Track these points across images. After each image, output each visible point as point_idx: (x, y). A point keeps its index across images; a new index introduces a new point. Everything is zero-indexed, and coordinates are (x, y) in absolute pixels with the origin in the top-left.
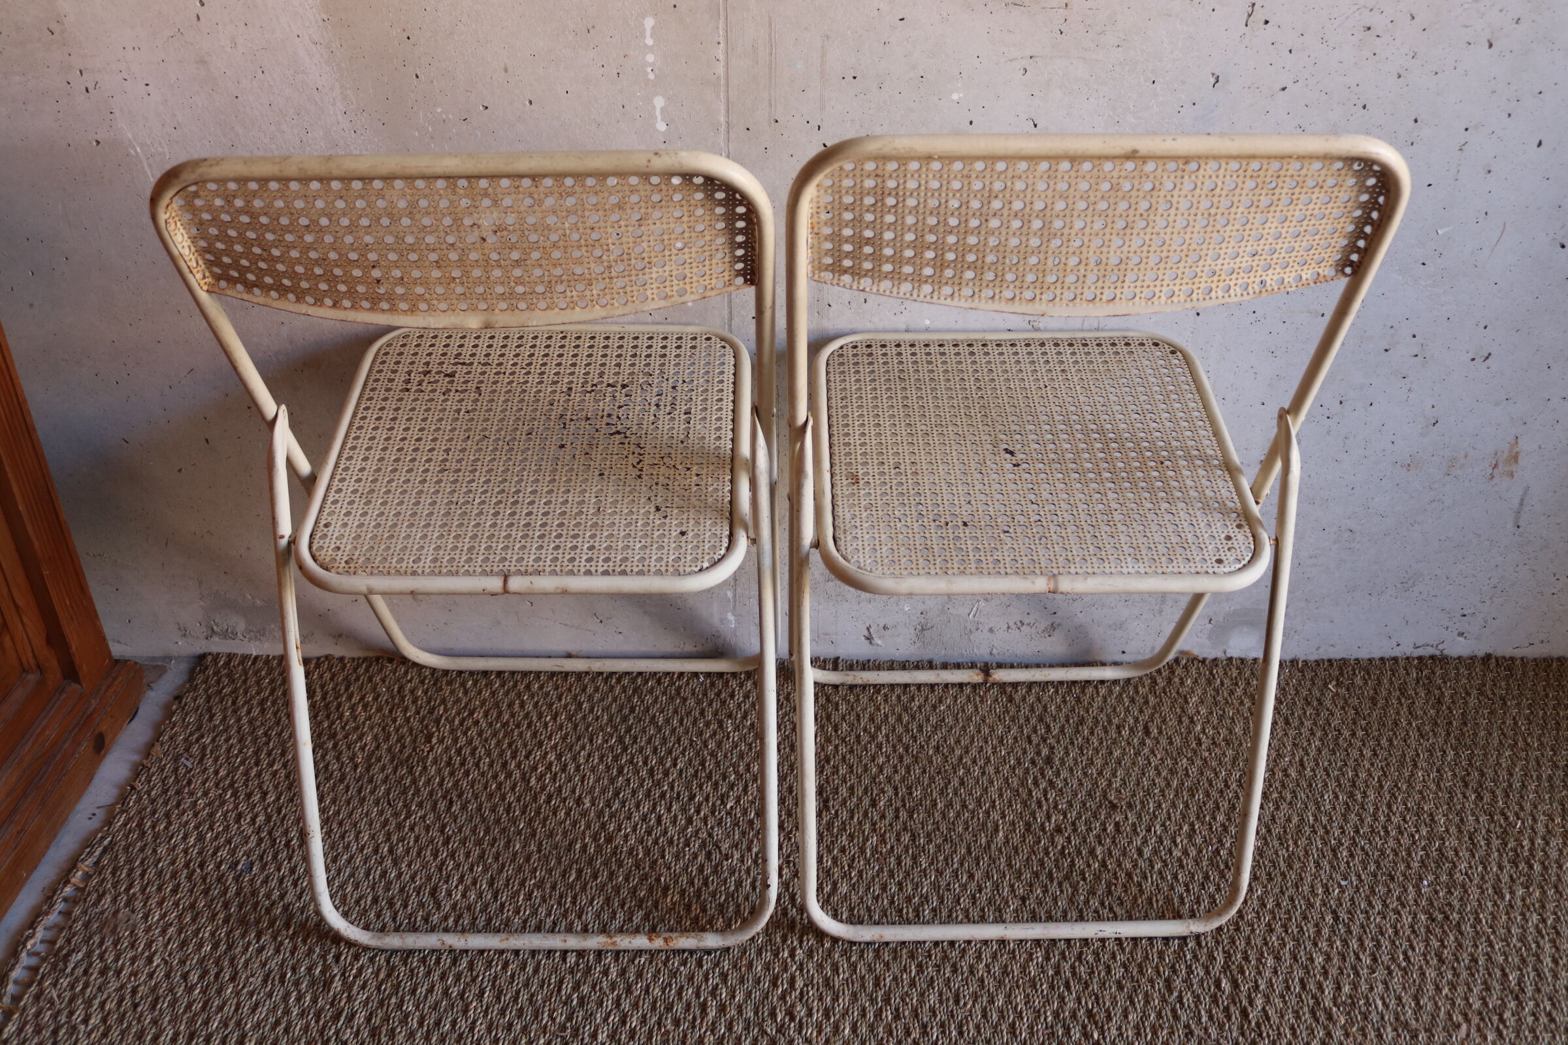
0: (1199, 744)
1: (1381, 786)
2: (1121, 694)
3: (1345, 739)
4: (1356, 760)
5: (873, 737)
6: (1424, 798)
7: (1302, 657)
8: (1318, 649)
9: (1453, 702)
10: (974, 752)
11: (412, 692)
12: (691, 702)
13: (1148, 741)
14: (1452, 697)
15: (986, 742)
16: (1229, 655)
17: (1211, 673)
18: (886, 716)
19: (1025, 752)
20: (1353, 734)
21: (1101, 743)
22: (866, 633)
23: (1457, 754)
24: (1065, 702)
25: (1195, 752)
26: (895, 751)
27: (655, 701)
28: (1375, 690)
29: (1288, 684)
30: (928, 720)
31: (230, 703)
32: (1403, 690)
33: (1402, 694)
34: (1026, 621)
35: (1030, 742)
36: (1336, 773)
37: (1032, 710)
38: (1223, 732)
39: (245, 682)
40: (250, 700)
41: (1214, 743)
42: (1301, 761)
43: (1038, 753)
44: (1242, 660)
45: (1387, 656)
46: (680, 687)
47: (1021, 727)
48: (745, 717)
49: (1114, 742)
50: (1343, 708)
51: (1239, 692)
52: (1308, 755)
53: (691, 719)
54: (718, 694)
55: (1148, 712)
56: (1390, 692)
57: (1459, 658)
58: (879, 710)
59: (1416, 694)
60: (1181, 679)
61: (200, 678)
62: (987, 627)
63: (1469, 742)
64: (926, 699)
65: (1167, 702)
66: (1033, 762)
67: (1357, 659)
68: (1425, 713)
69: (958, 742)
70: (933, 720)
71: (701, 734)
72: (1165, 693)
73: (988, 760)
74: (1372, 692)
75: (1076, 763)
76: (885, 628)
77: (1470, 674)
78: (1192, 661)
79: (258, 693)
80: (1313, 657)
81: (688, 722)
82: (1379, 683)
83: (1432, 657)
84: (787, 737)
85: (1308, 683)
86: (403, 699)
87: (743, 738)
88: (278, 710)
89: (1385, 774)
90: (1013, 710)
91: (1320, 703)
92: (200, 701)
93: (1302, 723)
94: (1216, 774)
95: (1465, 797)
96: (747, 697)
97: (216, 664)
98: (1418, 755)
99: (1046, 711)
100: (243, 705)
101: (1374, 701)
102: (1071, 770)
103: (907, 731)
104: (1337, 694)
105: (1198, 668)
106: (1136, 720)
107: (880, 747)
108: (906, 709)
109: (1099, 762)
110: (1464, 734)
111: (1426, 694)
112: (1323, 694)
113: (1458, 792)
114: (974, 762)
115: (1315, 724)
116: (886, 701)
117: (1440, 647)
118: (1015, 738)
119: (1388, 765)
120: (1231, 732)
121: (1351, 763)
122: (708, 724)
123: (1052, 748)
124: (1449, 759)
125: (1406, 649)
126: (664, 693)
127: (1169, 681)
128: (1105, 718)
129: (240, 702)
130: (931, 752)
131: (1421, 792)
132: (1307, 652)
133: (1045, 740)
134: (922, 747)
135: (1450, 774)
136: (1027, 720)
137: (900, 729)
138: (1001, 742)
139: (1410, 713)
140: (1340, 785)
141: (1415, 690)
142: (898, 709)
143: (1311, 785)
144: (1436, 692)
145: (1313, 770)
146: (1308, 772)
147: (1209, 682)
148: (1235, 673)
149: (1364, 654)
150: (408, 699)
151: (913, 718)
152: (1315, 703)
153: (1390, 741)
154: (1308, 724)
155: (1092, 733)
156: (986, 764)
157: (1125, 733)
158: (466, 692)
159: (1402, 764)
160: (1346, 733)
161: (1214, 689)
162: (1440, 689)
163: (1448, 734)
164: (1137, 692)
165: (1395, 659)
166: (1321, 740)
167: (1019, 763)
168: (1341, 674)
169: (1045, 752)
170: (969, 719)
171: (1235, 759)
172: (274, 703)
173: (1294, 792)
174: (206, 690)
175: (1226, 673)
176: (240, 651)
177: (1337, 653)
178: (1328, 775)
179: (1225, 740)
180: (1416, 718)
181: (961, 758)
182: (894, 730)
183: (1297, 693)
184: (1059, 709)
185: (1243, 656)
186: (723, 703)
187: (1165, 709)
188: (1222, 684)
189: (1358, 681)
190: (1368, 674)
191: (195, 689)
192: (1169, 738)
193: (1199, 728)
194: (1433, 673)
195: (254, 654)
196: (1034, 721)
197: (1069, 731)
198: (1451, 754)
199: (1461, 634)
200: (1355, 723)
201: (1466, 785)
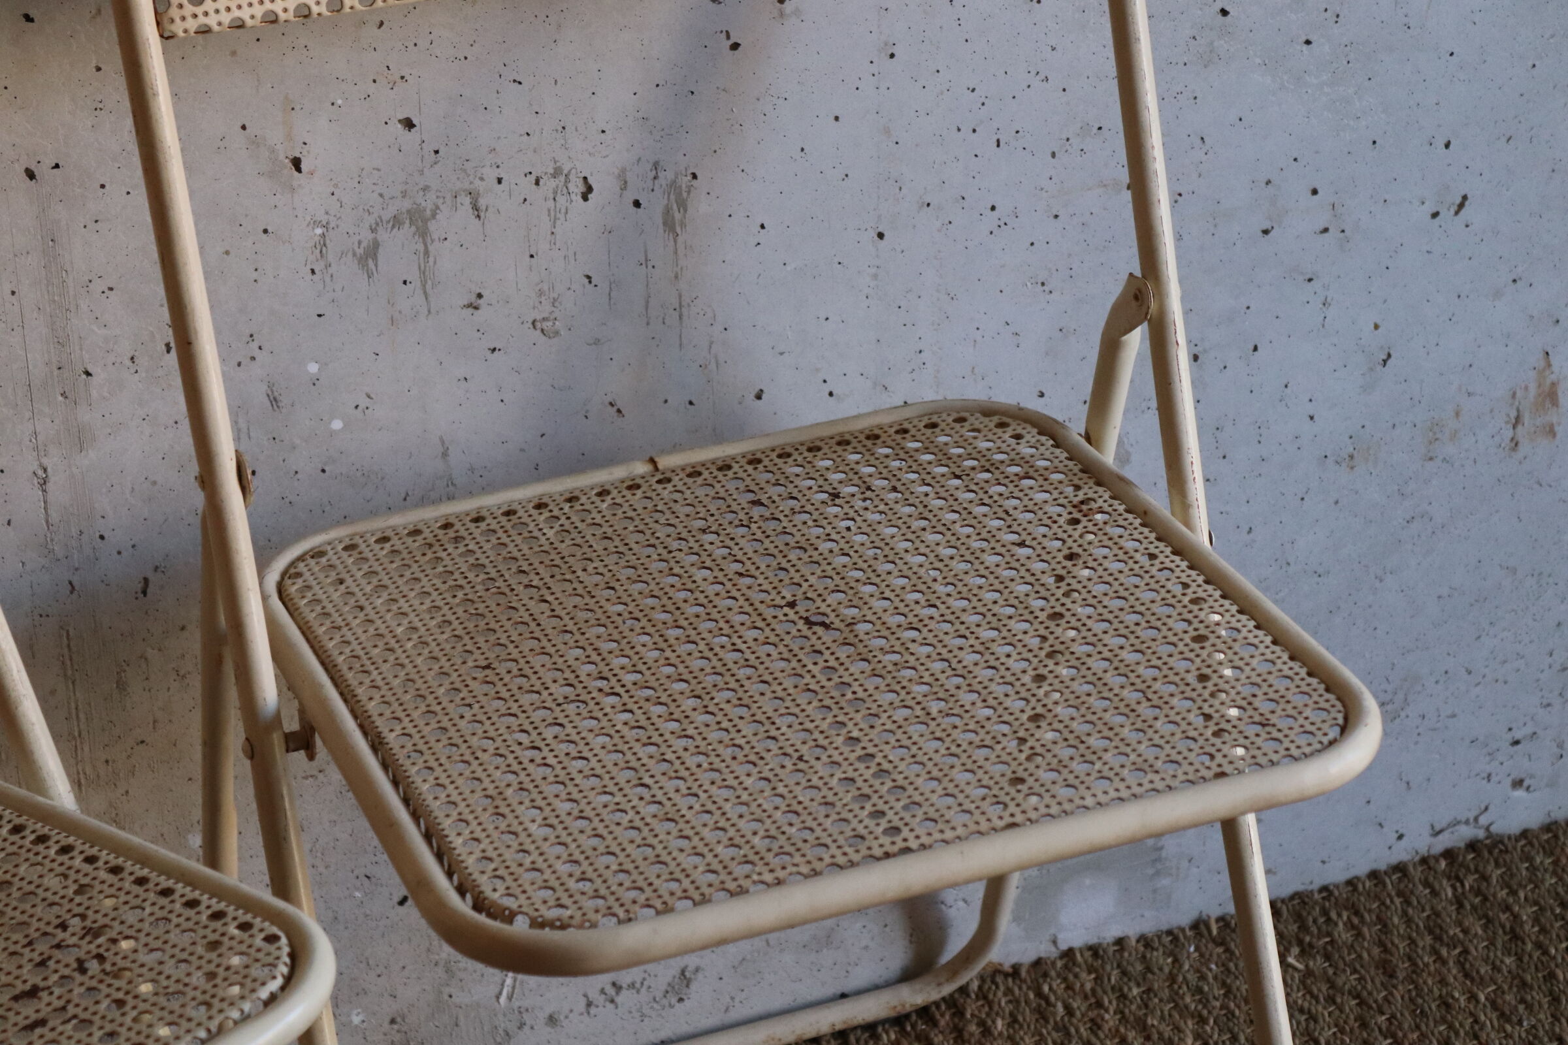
7: (1215, 913)
9: (1543, 930)
14: (1536, 920)
16: (1064, 946)
17: (1039, 994)
28: (1381, 944)
29: (1203, 977)
32: (1436, 930)
33: (1438, 938)
44: (1095, 950)
45: (1382, 866)
50: (1331, 1000)
51: (1110, 1019)
56: (1413, 942)
57: (1525, 833)
59: (1465, 931)
60: (982, 1023)
62: (542, 1016)
67: (1324, 889)
68: (1495, 968)
74: (1376, 951)
77: (1556, 863)
82: (1385, 928)
83: (1472, 846)
101: (1386, 968)
104: (1309, 973)
105: (1009, 991)
111: (1485, 928)
117: (1483, 820)
125: (1416, 840)
127: (958, 1034)
139: (1467, 975)
141: (1459, 923)
144: (1503, 917)
147: (1042, 1016)
148: (1088, 981)
149: (1336, 874)
161: (1056, 1028)
162: (1508, 908)
165: (1400, 869)
168: (1303, 928)
175: (1069, 987)
180: (1482, 983)
183: (1228, 992)
185: (1093, 940)
188: (1069, 1011)
189: (1342, 933)
190: (1357, 912)
194: (1485, 878)
199: (1518, 783)
200: (1364, 1025)
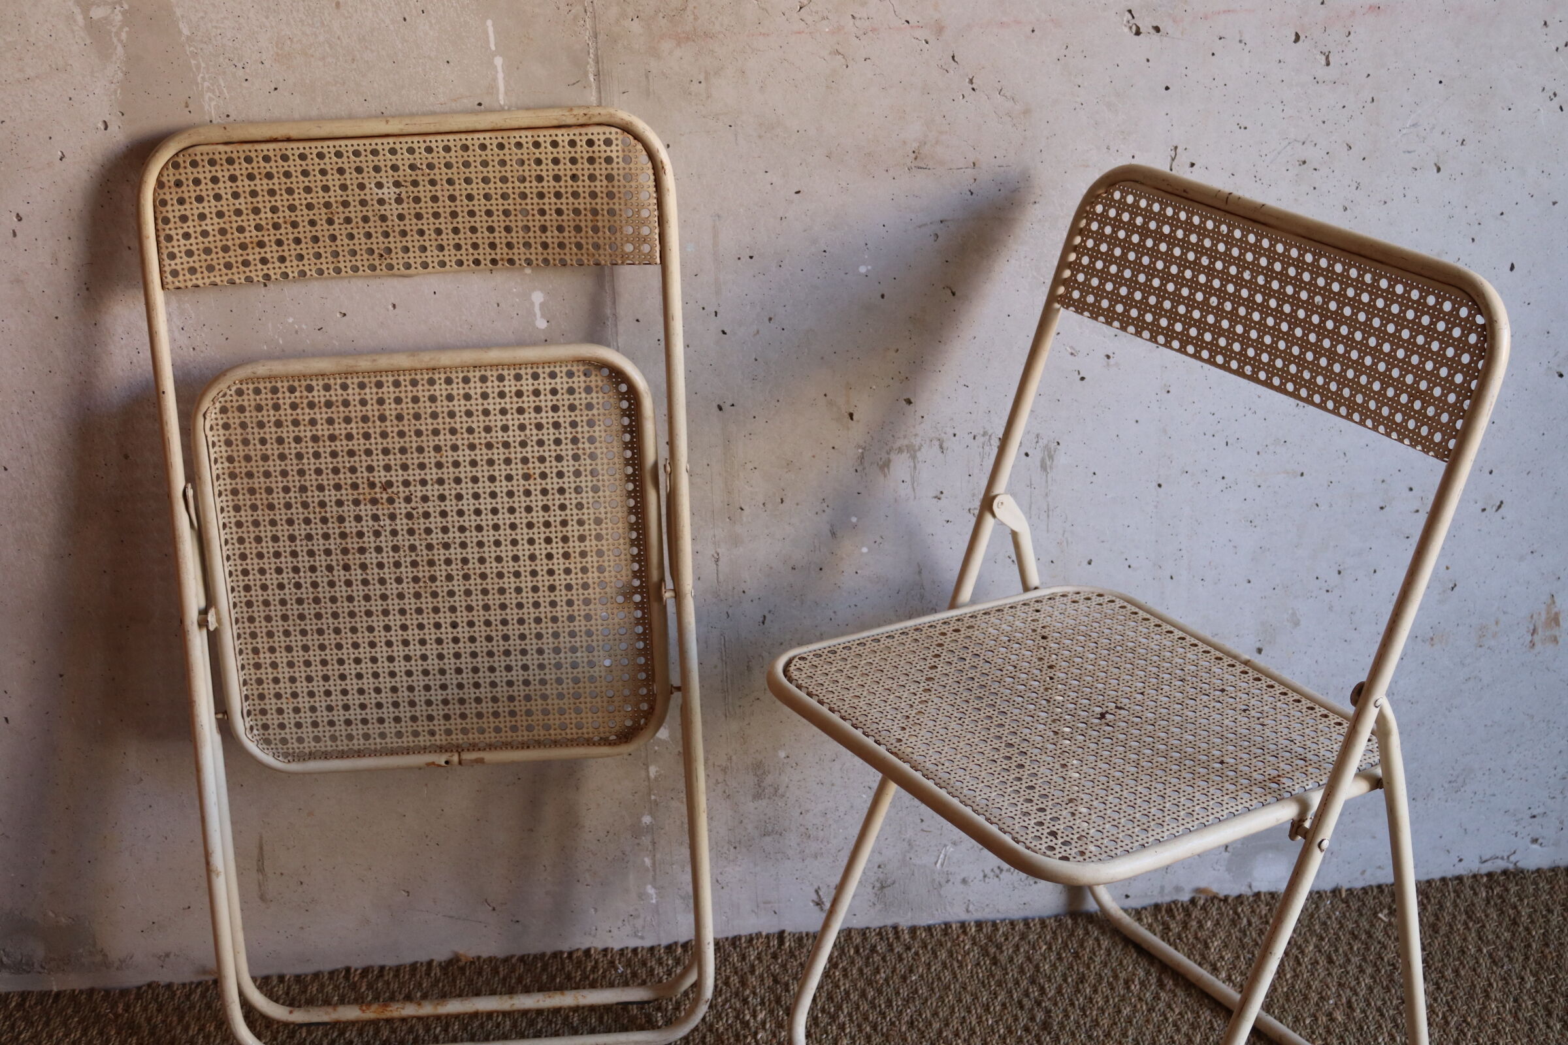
1: (1447, 1023)
5: (834, 1018)
6: (1499, 1031)
7: (1345, 886)
8: (1363, 872)
9: (1532, 922)
10: (955, 1023)
13: (1163, 995)
14: (1530, 916)
15: (969, 1012)
16: (1256, 890)
17: (1236, 912)
18: (847, 993)
19: (1016, 1019)
21: (1107, 1001)
22: (815, 897)
23: (1538, 980)
24: (1060, 959)
26: (860, 1031)
28: (1436, 916)
29: (1329, 917)
30: (898, 993)
32: (1470, 914)
33: (1470, 917)
35: (1022, 1007)
36: (1391, 1012)
39: (47, 1024)
42: (1349, 1002)
43: (1033, 1019)
44: (1272, 895)
45: (1449, 875)
47: (1010, 992)
49: (1123, 999)
52: (1357, 995)
56: (1455, 916)
57: (1538, 870)
58: (838, 987)
59: (1487, 916)
60: (1199, 922)
62: (959, 878)
63: (1552, 965)
64: (894, 970)
66: (1027, 1029)
68: (1498, 937)
69: (935, 1014)
70: (904, 992)
72: (1180, 939)
73: (973, 1032)
74: (1432, 918)
75: (1078, 1026)
77: (1552, 888)
78: (1212, 900)
80: (1358, 884)
82: (1441, 907)
83: (1505, 872)
84: (731, 1026)
85: (1355, 915)
89: (1451, 1010)
90: (998, 973)
91: (1370, 936)
93: (1349, 960)
95: (1548, 1027)
98: (1491, 985)
99: (1038, 971)
101: (1435, 928)
102: (1073, 1034)
103: (874, 1007)
104: (1390, 924)
105: (1219, 908)
107: (842, 1027)
108: (870, 983)
109: (1105, 1022)
110: (1545, 957)
111: (1499, 916)
112: (1372, 925)
113: (1540, 1022)
114: (957, 1035)
115: (1364, 959)
116: (845, 976)
117: (1512, 859)
118: (1004, 1005)
119: (1454, 998)
123: (1048, 1012)
124: (1528, 986)
125: (1471, 865)
127: (1185, 925)
128: (1110, 974)
130: (904, 1029)
131: (1495, 1026)
132: (1354, 879)
133: (1039, 1003)
134: (893, 1024)
135: (1530, 1003)
136: (1017, 983)
137: (865, 1007)
138: (987, 1009)
139: (1480, 938)
140: (1397, 1026)
141: (1484, 911)
142: (860, 984)
143: (1361, 1028)
144: (1511, 912)
145: (1363, 1011)
146: (1358, 1014)
147: (1234, 923)
148: (1264, 910)
151: (880, 992)
152: (1363, 937)
153: (1456, 972)
154: (1356, 960)
155: (1095, 991)
156: (971, 1036)
157: (1135, 987)
159: (1471, 996)
161: (1240, 931)
162: (1515, 908)
163: (1527, 958)
165: (1459, 879)
166: (1372, 977)
167: (1010, 1032)
169: (1040, 1016)
170: (947, 988)
173: (1342, 1037)
175: (1253, 911)
176: (36, 988)
178: (1382, 1015)
180: (1488, 943)
181: (940, 1032)
182: (858, 1008)
183: (1341, 926)
184: (1054, 967)
185: (1274, 890)
188: (1250, 923)
190: (1427, 898)
194: (1507, 890)
195: (55, 990)
196: (1024, 984)
197: (1067, 991)
198: (1530, 981)
199: (1534, 840)
201: (1550, 1014)
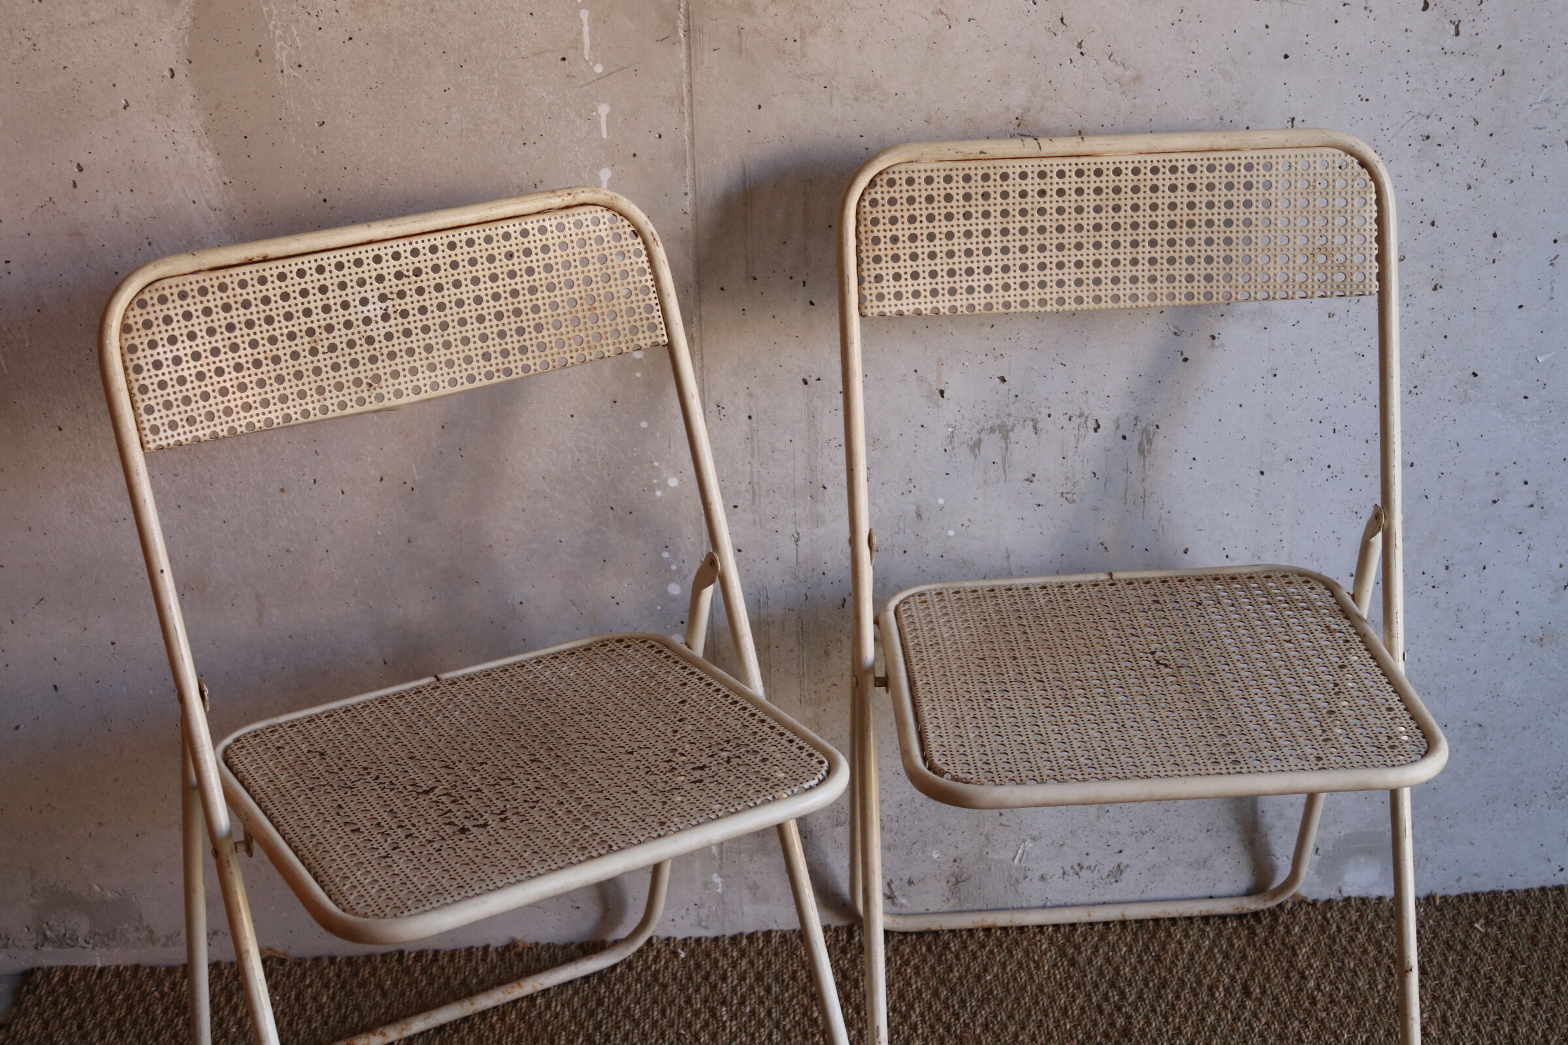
0: (1314, 1002)
2: (1211, 950)
3: (1499, 988)
4: (1514, 1012)
7: (1440, 893)
8: (1459, 880)
10: (1032, 1027)
11: (315, 999)
12: (673, 989)
13: (1248, 1003)
15: (1047, 1015)
16: (1346, 895)
17: (1325, 918)
18: (919, 992)
19: (1095, 1024)
20: (1509, 982)
21: (1191, 1008)
22: (886, 892)
24: (1141, 962)
25: (1309, 1014)
26: (933, 1032)
27: (628, 990)
28: (1535, 927)
29: (1423, 926)
30: (972, 993)
31: (75, 1028)
34: (1085, 865)
35: (1101, 1012)
36: (1488, 1028)
37: (1101, 973)
38: (1343, 988)
39: (91, 1000)
40: (102, 1022)
41: (1332, 1001)
42: (1444, 1016)
43: (1112, 1024)
44: (1363, 900)
45: (1549, 885)
46: (657, 972)
47: (1088, 996)
48: (742, 1003)
49: (1207, 1006)
50: (1495, 951)
51: (1361, 938)
52: (1452, 1008)
53: (675, 1009)
54: (706, 977)
55: (1246, 969)
56: (1555, 929)
60: (1287, 927)
61: (30, 1000)
62: (1038, 874)
64: (968, 969)
65: (1269, 957)
66: (1106, 1036)
67: (1511, 891)
69: (1011, 1017)
70: (978, 992)
71: (689, 1025)
72: (1267, 945)
73: (1050, 1036)
74: (1531, 930)
75: (1160, 1034)
76: (910, 882)
78: (1301, 902)
79: (111, 1013)
80: (1454, 892)
81: (671, 1013)
82: (1541, 919)
84: (798, 1023)
85: (1449, 924)
86: (303, 1007)
87: (743, 1028)
88: (141, 1032)
89: (1551, 1028)
90: (1077, 975)
91: (1465, 946)
92: (35, 1028)
93: (1443, 972)
94: (1337, 1037)
96: (742, 978)
97: (49, 981)
99: (1118, 974)
100: (94, 1028)
101: (1534, 941)
103: (947, 1008)
104: (1487, 935)
105: (1308, 913)
106: (1233, 979)
107: (914, 1028)
108: (943, 982)
112: (1468, 936)
114: (1033, 1039)
115: (1460, 971)
116: (917, 974)
118: (1082, 1009)
119: (1554, 1016)
120: (1353, 988)
121: (1507, 1015)
122: (697, 1014)
123: (1128, 1017)
126: (638, 980)
127: (1272, 930)
128: (1193, 979)
129: (89, 1025)
130: (978, 1031)
132: (1448, 886)
133: (1119, 1009)
134: (967, 1025)
136: (1096, 986)
137: (937, 1006)
138: (1065, 1013)
142: (933, 983)
145: (1459, 1027)
147: (1322, 929)
148: (1354, 916)
149: (1519, 884)
150: (311, 1008)
151: (953, 991)
152: (1459, 947)
153: (1556, 987)
154: (1450, 972)
155: (1178, 997)
157: (1220, 994)
158: (384, 994)
160: (1501, 981)
161: (1329, 937)
164: (1231, 945)
165: (1559, 888)
166: (1468, 990)
167: (1089, 1038)
168: (1491, 910)
169: (1120, 1022)
170: (1023, 988)
171: (1359, 1019)
172: (134, 1023)
174: (41, 1014)
175: (1343, 917)
176: (80, 963)
177: (1484, 885)
178: (1479, 1031)
179: (1346, 996)
181: (1016, 1036)
182: (930, 1008)
183: (1436, 936)
184: (1134, 970)
185: (1364, 895)
186: (714, 987)
187: (1269, 963)
188: (1339, 930)
189: (1513, 917)
190: (1526, 908)
191: (26, 1013)
192: (1276, 998)
193: (1312, 984)
195: (99, 965)
196: (1104, 987)
197: (1148, 996)
200: (1510, 968)
